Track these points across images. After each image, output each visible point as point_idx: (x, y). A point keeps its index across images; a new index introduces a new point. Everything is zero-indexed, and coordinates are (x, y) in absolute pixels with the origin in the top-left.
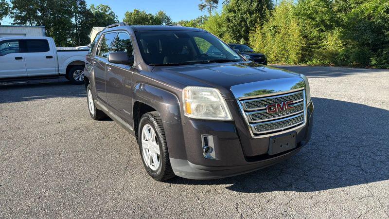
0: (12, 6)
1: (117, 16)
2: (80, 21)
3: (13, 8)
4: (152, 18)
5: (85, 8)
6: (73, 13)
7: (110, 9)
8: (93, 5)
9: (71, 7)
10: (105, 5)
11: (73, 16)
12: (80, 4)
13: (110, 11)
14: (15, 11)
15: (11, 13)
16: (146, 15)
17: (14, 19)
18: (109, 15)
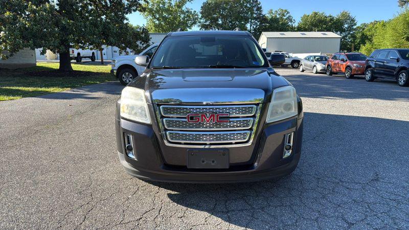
0: (200, 16)
1: (294, 20)
2: (255, 27)
3: (201, 19)
4: (332, 20)
5: (261, 14)
6: (249, 19)
7: (288, 13)
8: (271, 10)
9: (247, 13)
10: (284, 9)
11: (248, 22)
12: (256, 10)
13: (288, 15)
14: (202, 21)
15: (199, 22)
16: (326, 17)
17: (200, 27)
18: (287, 19)
